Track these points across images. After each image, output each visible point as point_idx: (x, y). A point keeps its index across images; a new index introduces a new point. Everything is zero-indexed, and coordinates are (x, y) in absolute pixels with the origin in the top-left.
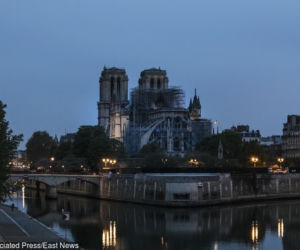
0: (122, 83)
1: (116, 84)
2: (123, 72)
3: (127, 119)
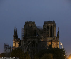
2: (33, 23)
3: (18, 44)
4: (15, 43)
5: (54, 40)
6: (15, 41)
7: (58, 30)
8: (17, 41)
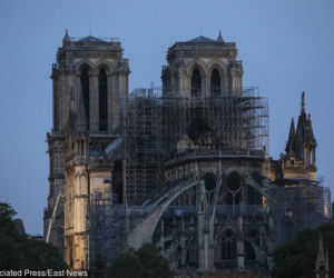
0: (111, 81)
1: (94, 83)
2: (114, 50)
3: (106, 182)
4: (83, 177)
5: (292, 162)
6: (83, 168)
7: (303, 104)
8: (101, 167)
